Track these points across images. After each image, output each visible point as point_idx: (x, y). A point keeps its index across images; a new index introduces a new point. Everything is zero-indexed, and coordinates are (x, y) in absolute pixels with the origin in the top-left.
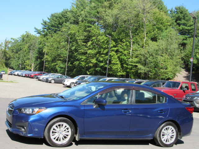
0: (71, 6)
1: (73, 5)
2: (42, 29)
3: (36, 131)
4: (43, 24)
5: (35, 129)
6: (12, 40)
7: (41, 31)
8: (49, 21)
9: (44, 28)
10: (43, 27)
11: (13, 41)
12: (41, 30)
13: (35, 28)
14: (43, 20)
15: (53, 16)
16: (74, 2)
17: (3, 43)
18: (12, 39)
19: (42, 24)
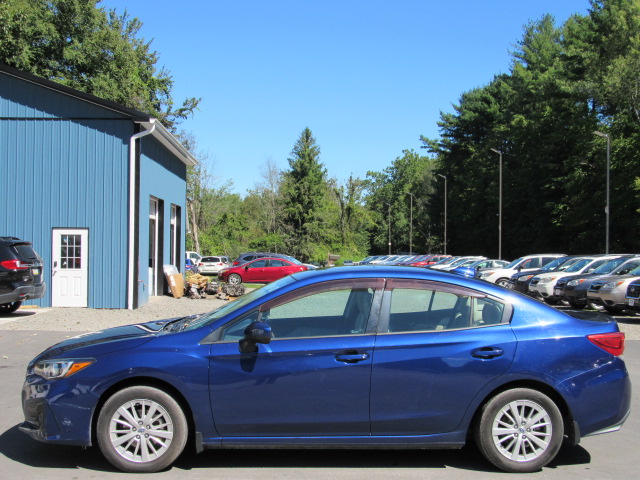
0: (512, 64)
1: (517, 59)
2: (442, 139)
3: (66, 426)
4: (443, 125)
5: (63, 420)
6: (370, 177)
7: (440, 145)
8: (457, 115)
9: (445, 135)
10: (443, 133)
11: (374, 181)
12: (439, 142)
13: (422, 138)
14: (441, 113)
15: (465, 99)
16: (519, 51)
17: (345, 187)
18: (368, 174)
19: (440, 125)
